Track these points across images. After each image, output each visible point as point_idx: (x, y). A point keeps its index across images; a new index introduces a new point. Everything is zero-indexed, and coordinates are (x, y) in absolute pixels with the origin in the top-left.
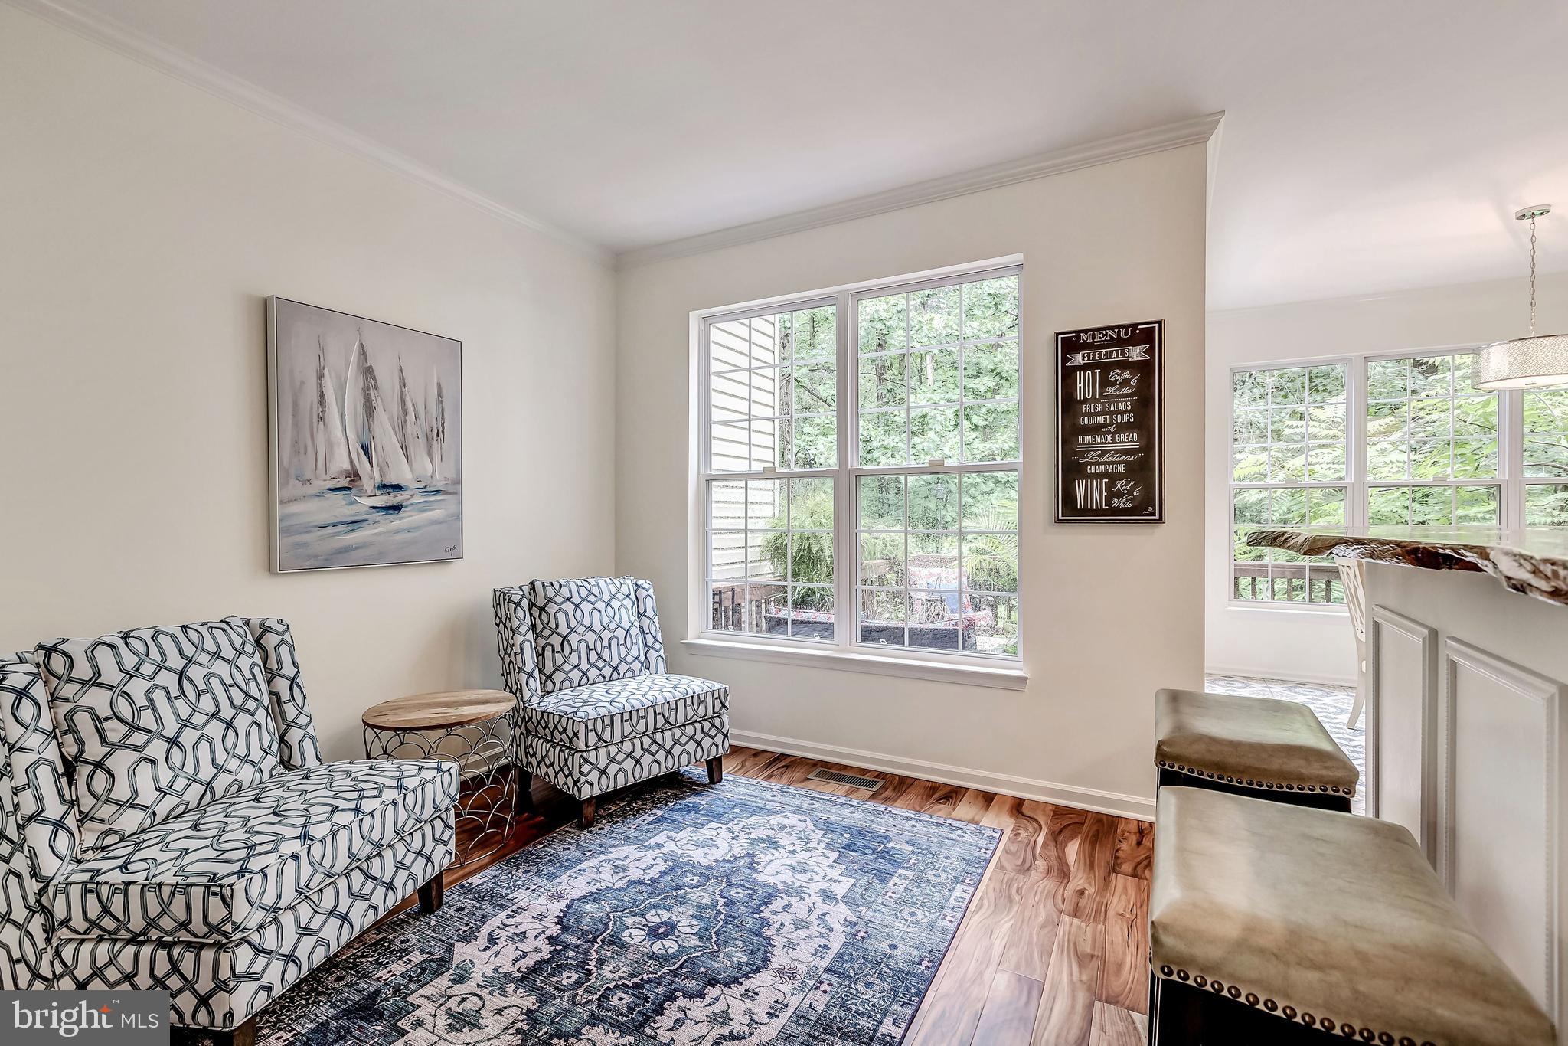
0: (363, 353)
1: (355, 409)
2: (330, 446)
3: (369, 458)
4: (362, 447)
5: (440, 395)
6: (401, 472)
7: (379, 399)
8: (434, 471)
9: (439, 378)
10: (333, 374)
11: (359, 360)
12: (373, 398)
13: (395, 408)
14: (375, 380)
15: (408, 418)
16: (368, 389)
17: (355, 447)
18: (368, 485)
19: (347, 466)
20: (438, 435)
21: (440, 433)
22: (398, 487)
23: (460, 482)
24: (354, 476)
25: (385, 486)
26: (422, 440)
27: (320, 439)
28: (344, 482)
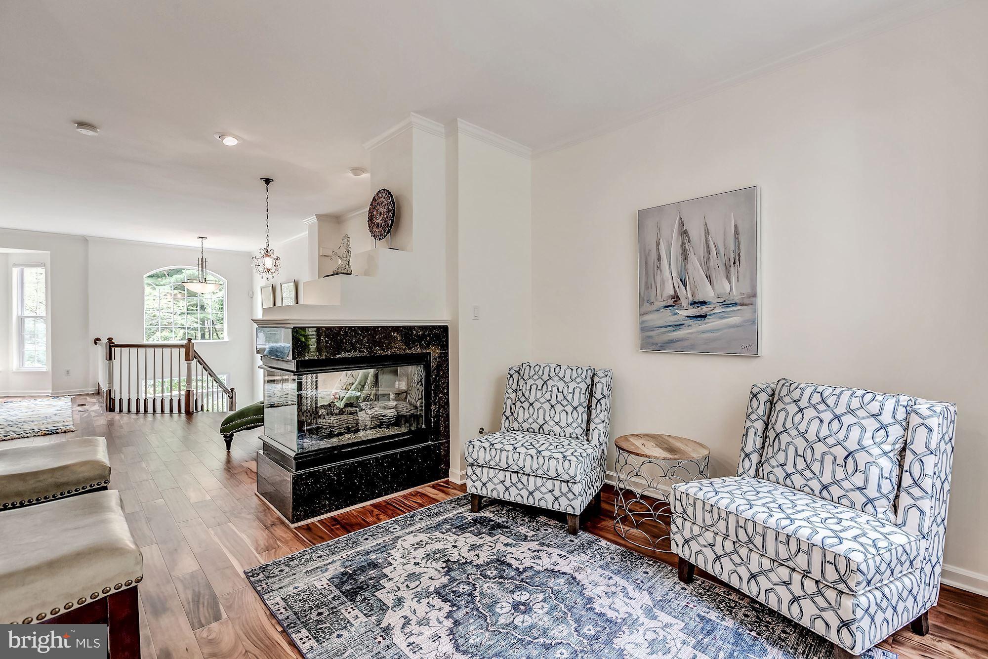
0: (682, 224)
1: (677, 256)
2: (663, 282)
3: (685, 286)
4: (681, 280)
5: (737, 233)
6: (707, 292)
7: (691, 248)
8: (731, 289)
9: (735, 221)
10: (665, 241)
11: (679, 227)
12: (687, 248)
13: (702, 251)
14: (689, 238)
15: (711, 256)
16: (684, 244)
17: (677, 281)
18: (684, 303)
19: (672, 293)
20: (734, 263)
21: (737, 261)
22: (704, 303)
23: (755, 295)
24: (676, 298)
25: (695, 303)
26: (722, 268)
27: (658, 279)
28: (671, 302)
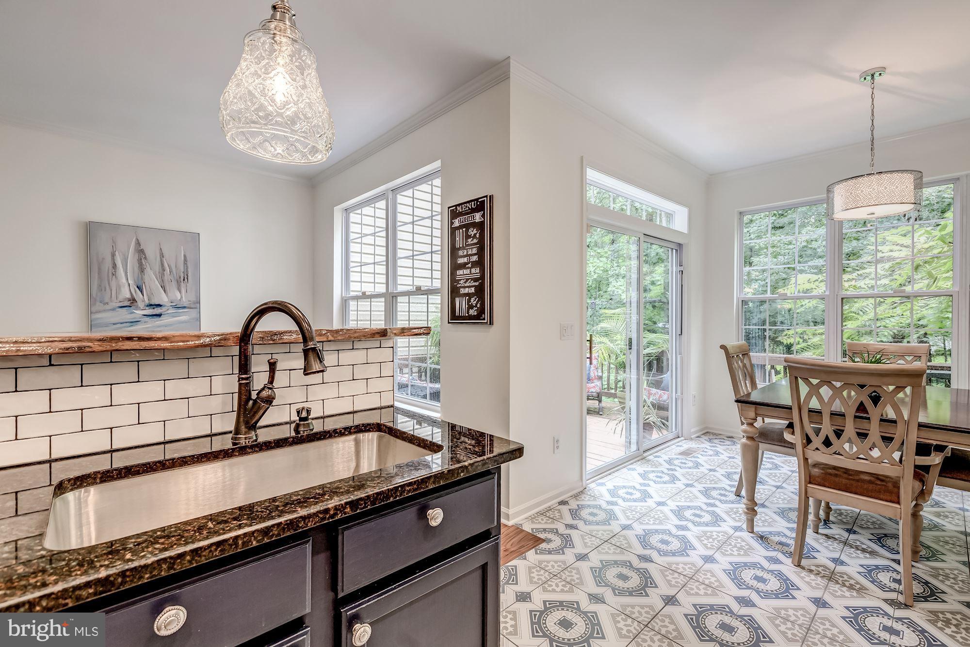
0: (138, 243)
1: (133, 269)
2: (119, 288)
3: (142, 292)
4: (138, 287)
5: (185, 260)
6: (163, 299)
7: (147, 264)
8: (181, 297)
9: (184, 252)
10: (121, 254)
11: (135, 247)
12: (144, 263)
13: (157, 267)
14: (145, 255)
15: (165, 272)
16: (141, 259)
17: (134, 288)
18: (141, 304)
19: (128, 296)
20: (184, 280)
21: (186, 278)
22: (159, 305)
23: (198, 302)
24: (133, 300)
25: (151, 305)
26: (174, 284)
27: (113, 284)
28: (127, 303)
